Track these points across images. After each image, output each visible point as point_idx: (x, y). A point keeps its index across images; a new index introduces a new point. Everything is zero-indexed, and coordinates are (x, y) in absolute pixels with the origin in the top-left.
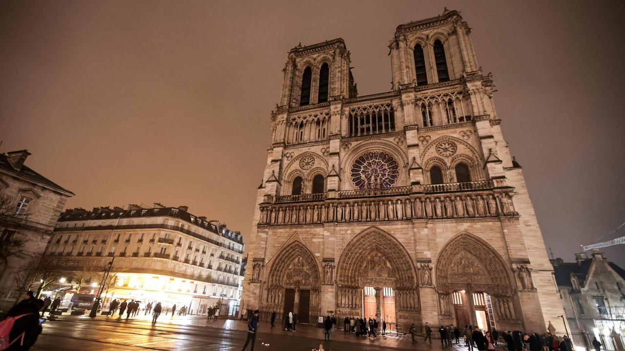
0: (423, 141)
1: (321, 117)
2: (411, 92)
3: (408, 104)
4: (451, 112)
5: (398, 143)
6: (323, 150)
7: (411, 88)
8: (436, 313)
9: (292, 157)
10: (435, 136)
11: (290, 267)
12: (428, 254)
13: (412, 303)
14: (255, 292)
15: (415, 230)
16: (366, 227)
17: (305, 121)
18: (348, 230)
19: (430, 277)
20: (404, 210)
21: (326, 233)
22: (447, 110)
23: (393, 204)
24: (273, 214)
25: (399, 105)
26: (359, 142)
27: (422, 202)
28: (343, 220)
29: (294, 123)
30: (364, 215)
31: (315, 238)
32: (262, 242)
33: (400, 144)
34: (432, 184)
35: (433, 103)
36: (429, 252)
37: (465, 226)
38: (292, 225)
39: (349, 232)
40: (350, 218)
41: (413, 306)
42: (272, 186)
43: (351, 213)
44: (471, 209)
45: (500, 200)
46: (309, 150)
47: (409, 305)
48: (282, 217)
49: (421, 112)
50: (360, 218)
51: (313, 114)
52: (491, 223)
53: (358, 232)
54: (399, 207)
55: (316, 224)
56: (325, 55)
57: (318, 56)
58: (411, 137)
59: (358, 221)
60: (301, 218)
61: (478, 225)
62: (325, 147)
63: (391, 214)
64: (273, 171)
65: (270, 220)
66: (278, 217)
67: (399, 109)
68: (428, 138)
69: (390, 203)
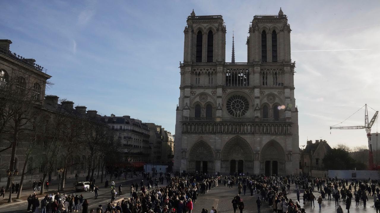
0: (261, 94)
1: (211, 71)
2: (258, 66)
3: (257, 73)
4: (276, 79)
5: (250, 93)
6: (212, 92)
7: (259, 64)
8: (259, 169)
9: (195, 94)
10: (267, 92)
11: (198, 151)
12: (258, 148)
13: (251, 166)
14: (184, 163)
15: (255, 138)
16: (235, 136)
17: (201, 72)
18: (226, 137)
19: (258, 157)
20: (251, 129)
21: (217, 138)
22: (274, 77)
23: (246, 126)
24: (189, 127)
25: (252, 71)
26: (231, 90)
27: (258, 126)
28: (224, 132)
29: (195, 72)
30: (234, 130)
31: (211, 140)
32: (185, 141)
33: (251, 94)
34: (263, 118)
35: (268, 73)
36: (259, 148)
37: (273, 137)
38: (200, 133)
39: (227, 137)
40: (227, 131)
41: (251, 167)
42: (187, 112)
43: (228, 129)
44: (276, 130)
45: (287, 128)
46: (204, 91)
47: (249, 167)
48: (194, 129)
49: (262, 77)
50: (232, 131)
51: (206, 68)
52: (283, 137)
53: (231, 138)
54: (249, 127)
55: (211, 133)
56: (211, 26)
57: (207, 26)
58: (257, 92)
59: (231, 133)
60: (204, 129)
61: (278, 137)
62: (214, 90)
63: (245, 130)
64: (187, 103)
65: (188, 130)
66: (192, 128)
67: (252, 73)
68: (264, 92)
69: (245, 125)
